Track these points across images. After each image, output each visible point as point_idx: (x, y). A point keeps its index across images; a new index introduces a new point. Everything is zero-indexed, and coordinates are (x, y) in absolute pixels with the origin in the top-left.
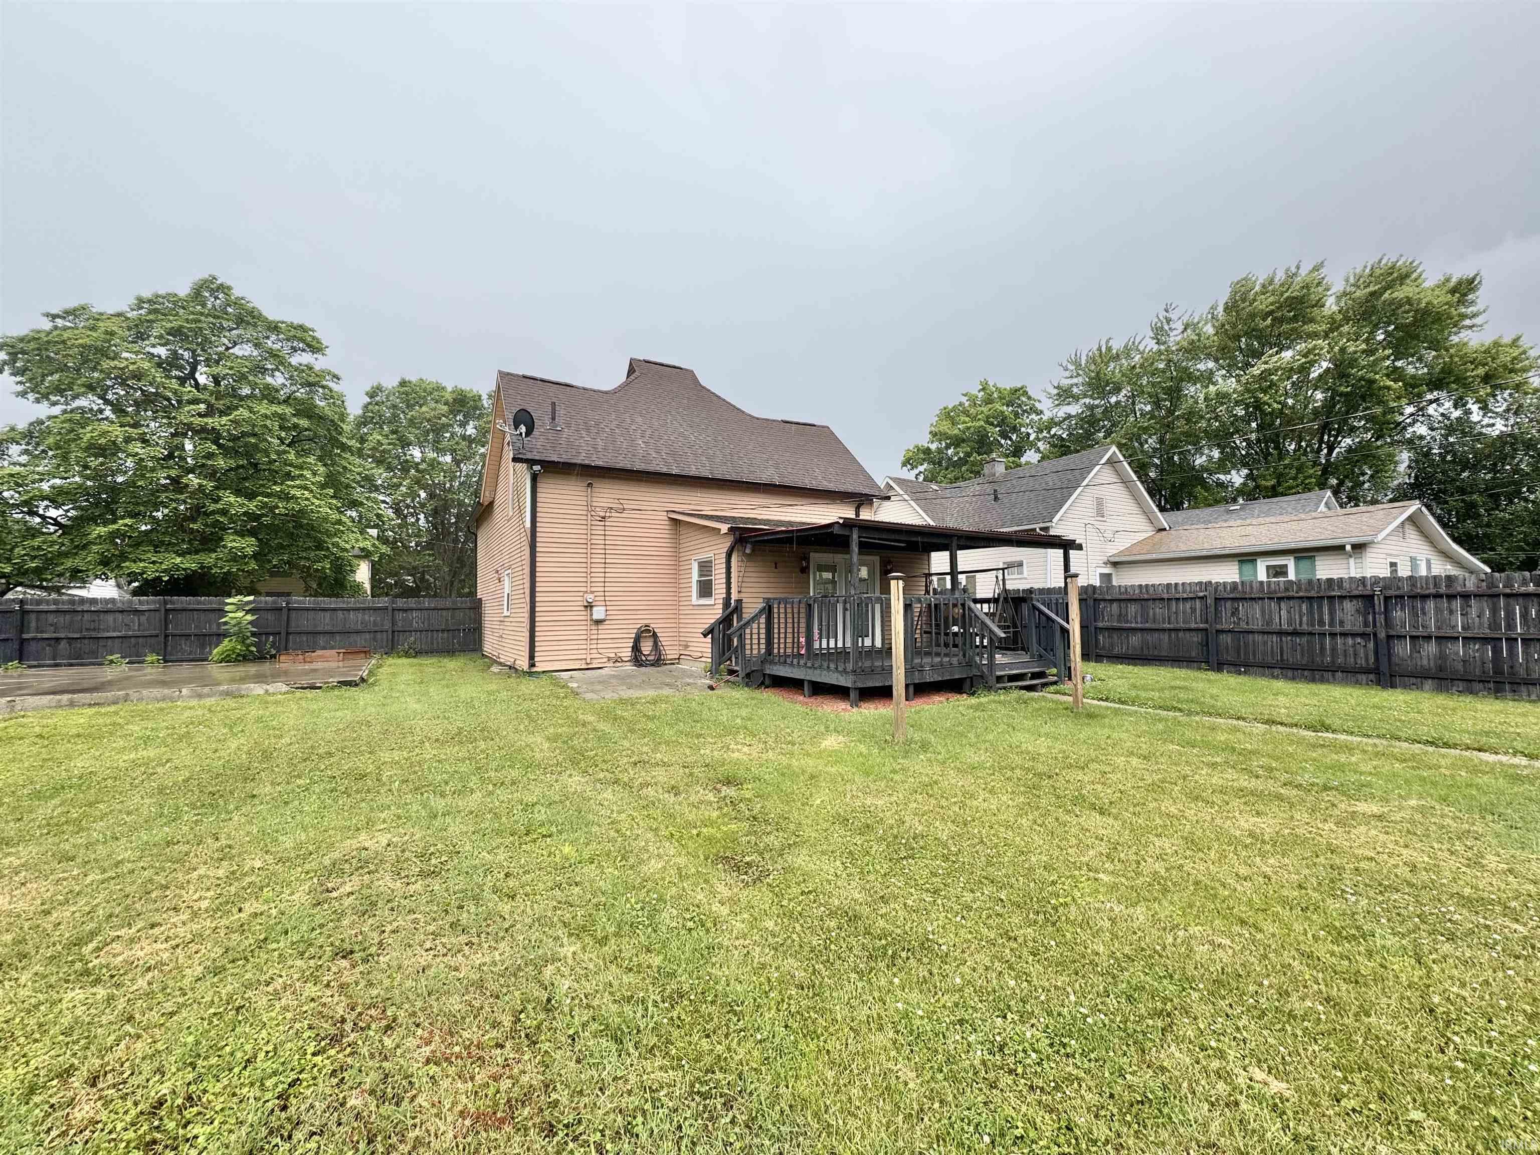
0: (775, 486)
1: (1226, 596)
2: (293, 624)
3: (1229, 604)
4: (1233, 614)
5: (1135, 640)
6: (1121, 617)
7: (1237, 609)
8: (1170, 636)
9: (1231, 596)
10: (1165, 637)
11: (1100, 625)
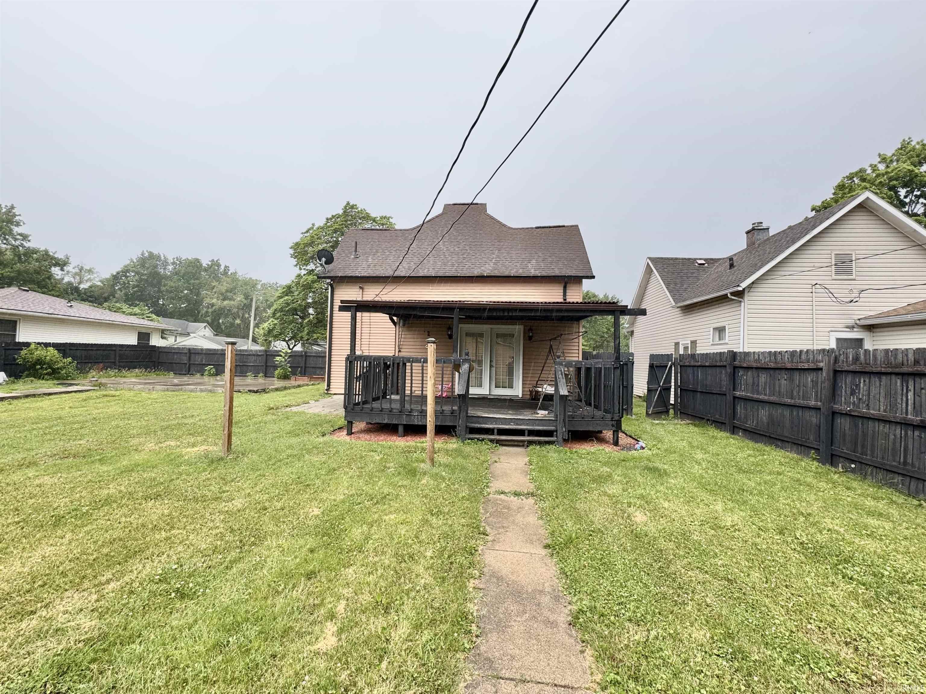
0: (483, 277)
1: (846, 368)
2: (308, 363)
3: (849, 379)
4: (853, 393)
5: (764, 413)
6: (755, 387)
7: (858, 386)
8: (791, 414)
9: (852, 368)
10: (787, 412)
11: (738, 393)
